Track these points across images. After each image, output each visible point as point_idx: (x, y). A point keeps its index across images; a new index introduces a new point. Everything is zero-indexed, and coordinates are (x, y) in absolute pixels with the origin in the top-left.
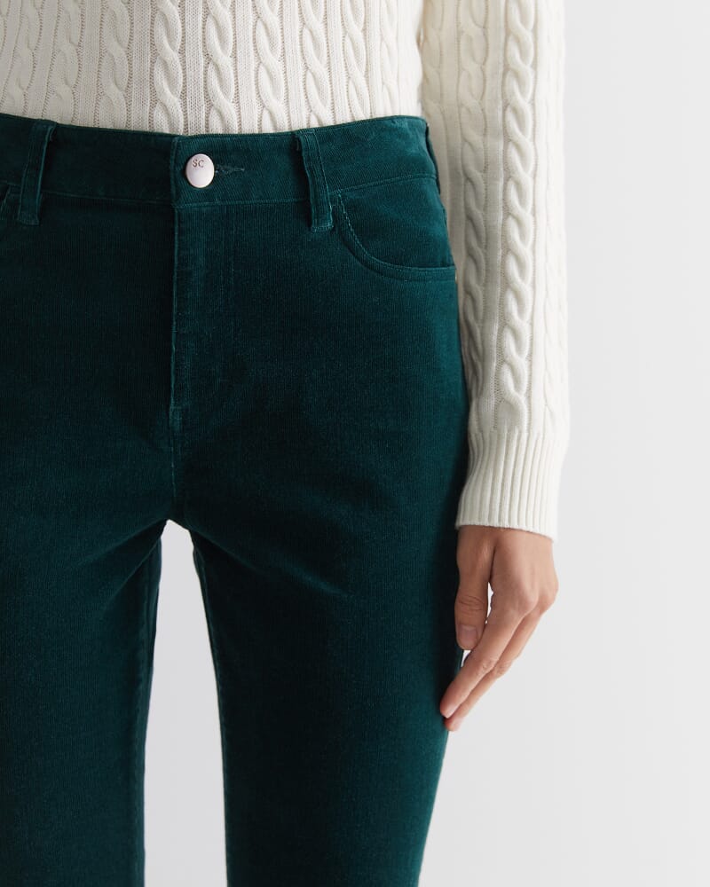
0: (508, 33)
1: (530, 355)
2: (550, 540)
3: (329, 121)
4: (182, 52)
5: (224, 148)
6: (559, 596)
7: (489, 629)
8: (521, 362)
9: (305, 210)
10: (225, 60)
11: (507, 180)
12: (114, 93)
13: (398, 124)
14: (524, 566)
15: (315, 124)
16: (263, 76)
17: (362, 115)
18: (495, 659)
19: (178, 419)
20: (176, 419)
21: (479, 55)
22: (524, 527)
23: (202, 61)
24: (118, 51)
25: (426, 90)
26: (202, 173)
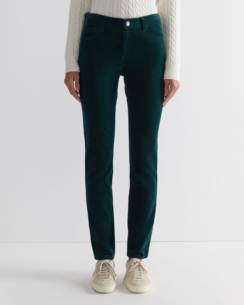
0: (171, 4)
1: (175, 54)
2: (179, 82)
3: (146, 15)
4: (125, 6)
5: (131, 20)
6: (180, 88)
7: (169, 92)
8: (174, 55)
9: (142, 28)
10: (131, 7)
11: (172, 27)
12: (115, 12)
13: (155, 15)
14: (175, 83)
15: (144, 16)
16: (136, 9)
17: (150, 14)
18: (171, 96)
19: (124, 59)
20: (123, 59)
21: (167, 7)
22: (174, 79)
23: (128, 7)
24: (115, 6)
25: (158, 10)
26: (128, 24)
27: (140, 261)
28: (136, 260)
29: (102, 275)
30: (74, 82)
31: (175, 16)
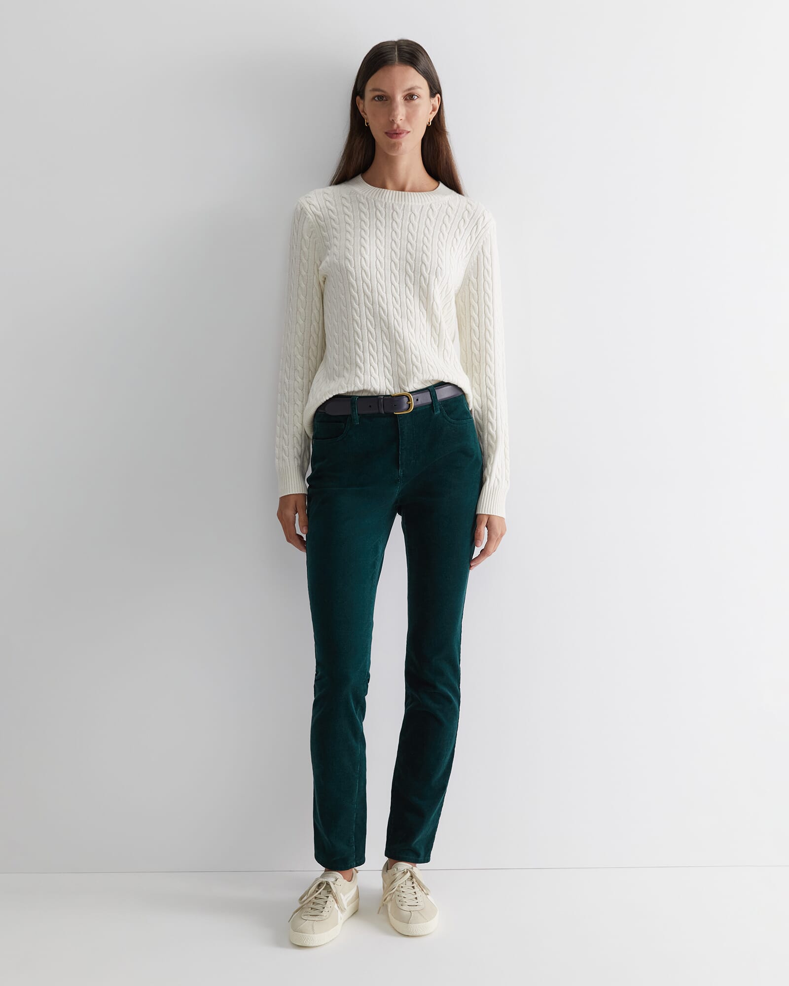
9: (432, 409)
14: (496, 522)
27: (412, 868)
28: (404, 866)
29: (312, 909)
30: (297, 515)
31: (493, 388)
